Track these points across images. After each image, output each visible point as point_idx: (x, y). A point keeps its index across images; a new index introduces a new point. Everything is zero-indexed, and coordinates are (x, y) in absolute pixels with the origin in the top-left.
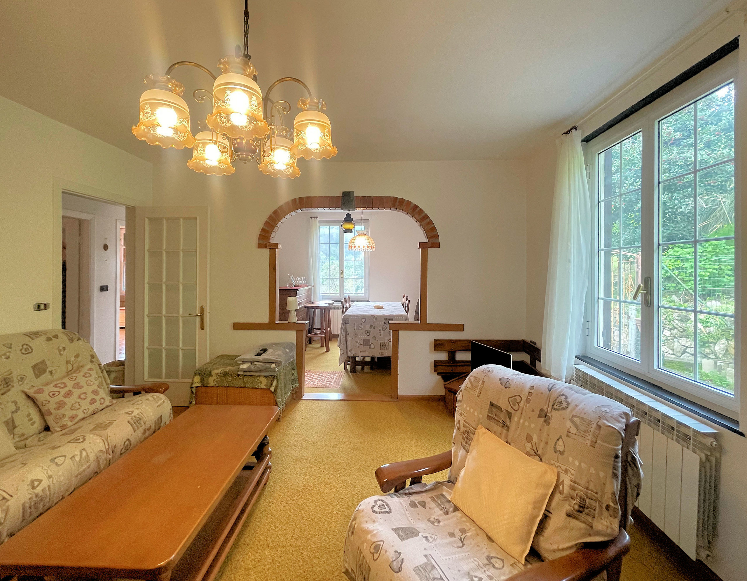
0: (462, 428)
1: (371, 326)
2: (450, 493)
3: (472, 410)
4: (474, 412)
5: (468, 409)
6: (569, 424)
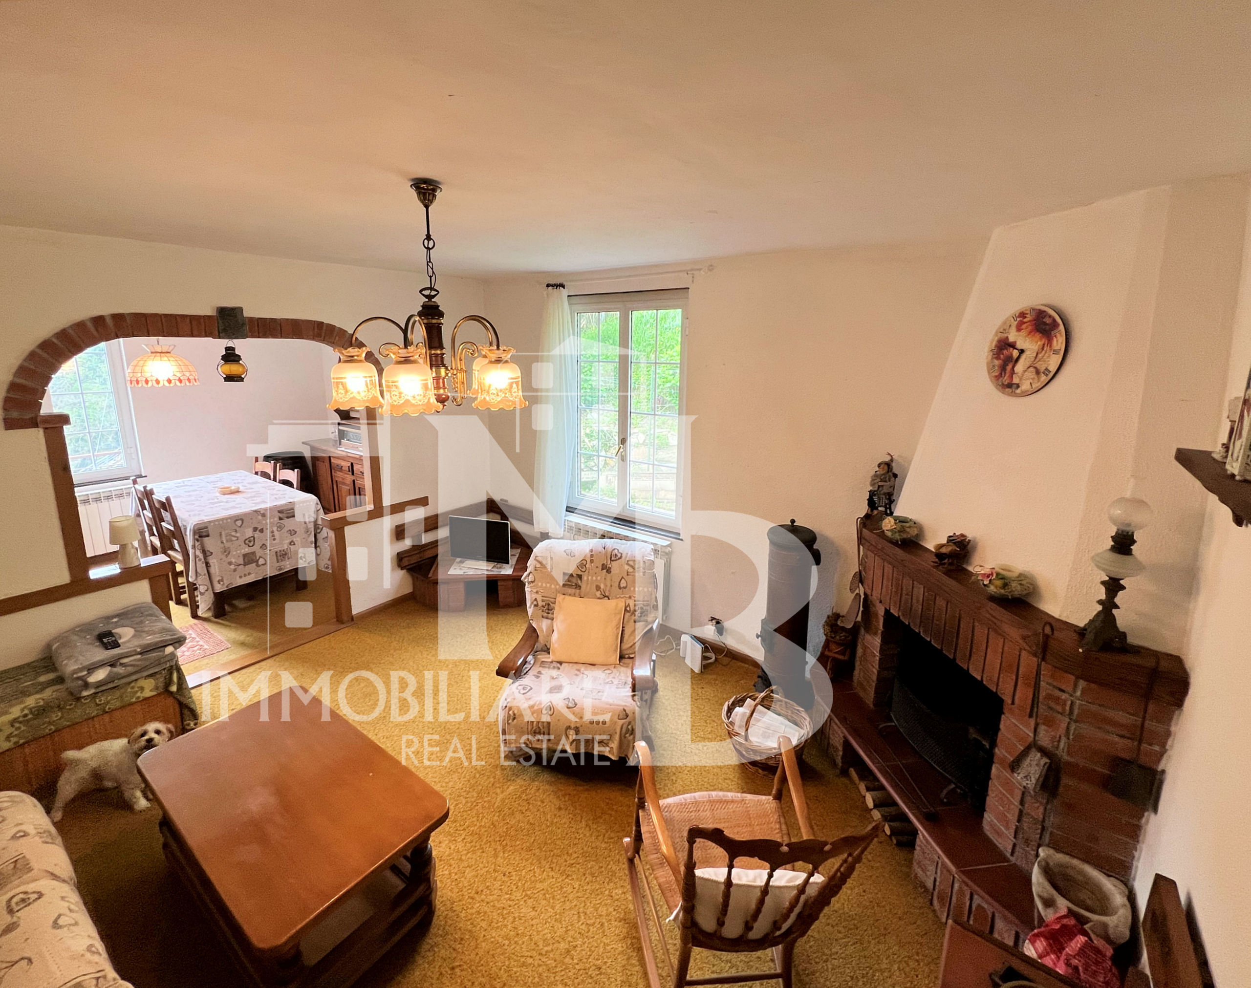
0: (540, 603)
1: (255, 529)
2: (549, 658)
3: (548, 585)
4: (551, 585)
5: (544, 585)
6: (626, 567)
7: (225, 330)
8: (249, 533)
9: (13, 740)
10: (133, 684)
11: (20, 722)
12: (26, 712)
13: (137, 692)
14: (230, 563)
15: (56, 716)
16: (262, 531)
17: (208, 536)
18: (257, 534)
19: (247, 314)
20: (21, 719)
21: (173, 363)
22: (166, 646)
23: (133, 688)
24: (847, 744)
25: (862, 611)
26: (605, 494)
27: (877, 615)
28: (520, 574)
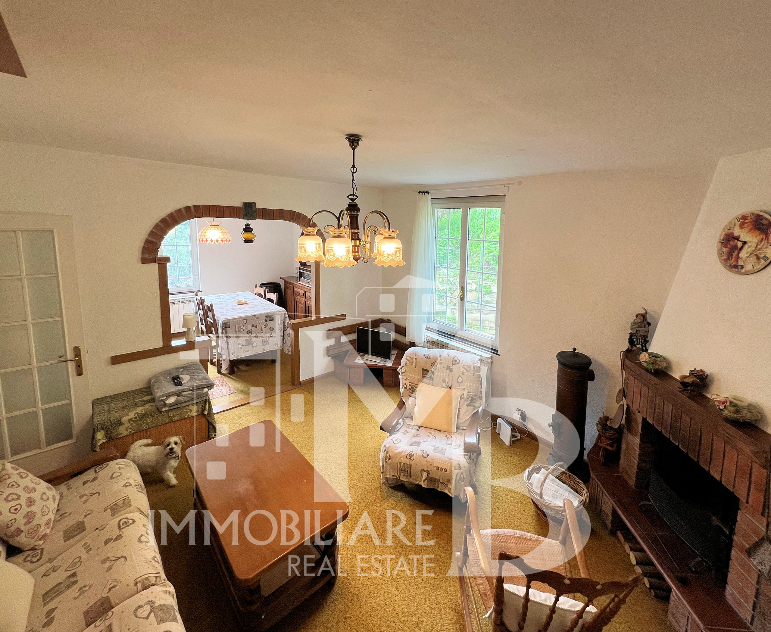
0: (408, 387)
1: (253, 326)
2: (412, 423)
3: (413, 375)
4: (415, 376)
5: (411, 375)
6: (462, 369)
7: (246, 215)
8: (250, 327)
9: (129, 430)
10: (187, 407)
11: (133, 421)
12: (136, 415)
13: (188, 412)
14: (239, 344)
15: (149, 420)
16: (256, 327)
17: (229, 327)
18: (254, 329)
19: (257, 206)
20: (134, 419)
21: (220, 231)
22: (204, 388)
23: (187, 409)
24: (614, 512)
25: (625, 417)
26: (450, 321)
27: (636, 421)
28: (397, 367)
